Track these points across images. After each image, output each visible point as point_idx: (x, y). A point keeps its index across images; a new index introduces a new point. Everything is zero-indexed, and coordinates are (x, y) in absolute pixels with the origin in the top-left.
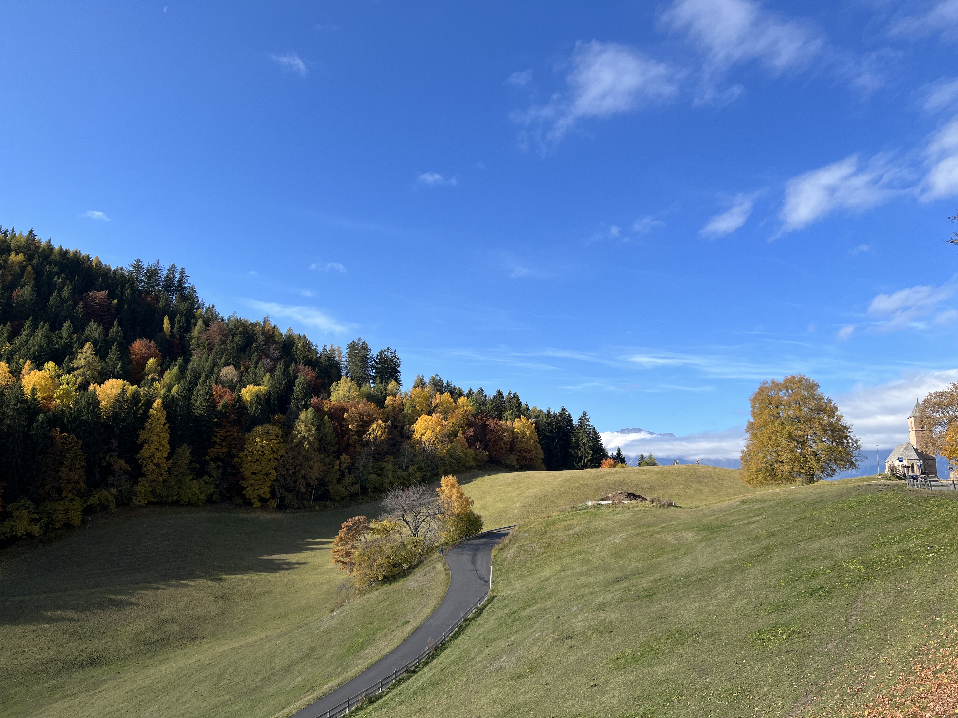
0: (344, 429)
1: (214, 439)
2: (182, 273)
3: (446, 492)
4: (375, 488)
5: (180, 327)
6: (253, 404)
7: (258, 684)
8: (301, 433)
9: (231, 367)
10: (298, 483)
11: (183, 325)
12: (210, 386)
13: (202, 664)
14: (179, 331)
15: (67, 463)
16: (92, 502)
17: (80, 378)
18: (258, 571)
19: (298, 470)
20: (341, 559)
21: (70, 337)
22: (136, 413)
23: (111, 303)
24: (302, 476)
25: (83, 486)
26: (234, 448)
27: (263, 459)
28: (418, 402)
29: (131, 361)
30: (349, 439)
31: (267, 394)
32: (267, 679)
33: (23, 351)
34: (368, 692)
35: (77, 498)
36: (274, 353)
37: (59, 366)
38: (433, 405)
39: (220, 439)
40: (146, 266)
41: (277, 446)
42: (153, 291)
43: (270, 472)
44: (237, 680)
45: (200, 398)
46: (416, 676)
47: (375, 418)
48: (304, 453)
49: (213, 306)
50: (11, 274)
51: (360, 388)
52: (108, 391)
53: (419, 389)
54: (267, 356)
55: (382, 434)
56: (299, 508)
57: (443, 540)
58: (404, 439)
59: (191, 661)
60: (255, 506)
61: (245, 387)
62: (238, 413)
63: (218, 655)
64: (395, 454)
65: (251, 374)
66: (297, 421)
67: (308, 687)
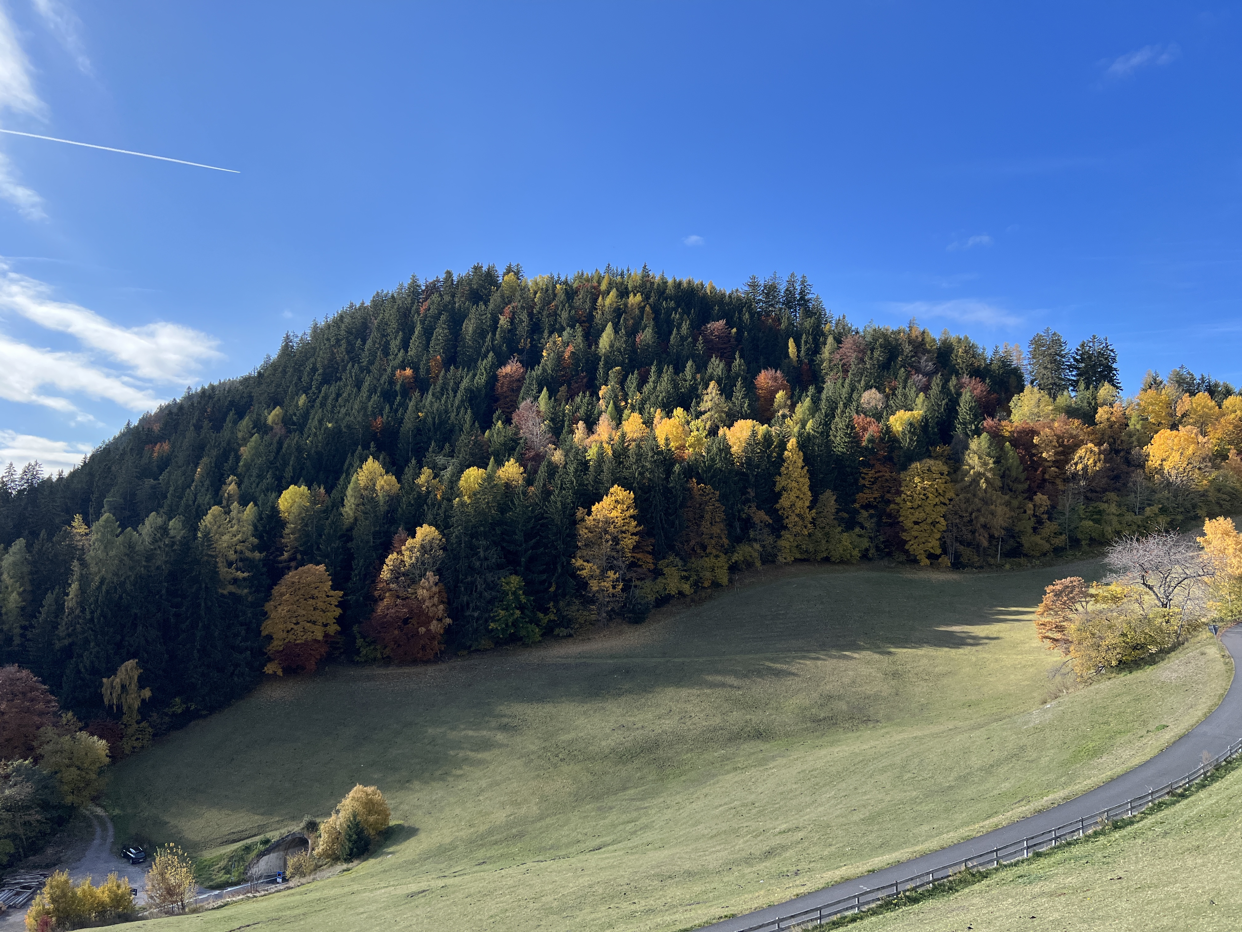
0: (1035, 459)
1: (862, 482)
2: (803, 283)
3: (1215, 543)
4: (1092, 539)
5: (808, 349)
6: (905, 434)
7: (953, 784)
8: (974, 468)
9: (874, 390)
10: (977, 534)
11: (811, 346)
12: (851, 417)
13: (879, 752)
14: (807, 354)
15: (707, 516)
16: (737, 559)
17: (709, 423)
18: (935, 645)
19: (976, 517)
20: (1049, 634)
21: (694, 378)
22: (769, 456)
23: (730, 333)
24: (981, 525)
25: (725, 541)
26: (888, 492)
27: (927, 504)
28: (1152, 412)
29: (758, 398)
30: (1044, 472)
31: (922, 420)
32: (964, 779)
33: (652, 399)
34: (1112, 813)
35: (721, 554)
36: (926, 366)
37: (688, 412)
38: (1179, 414)
39: (869, 481)
40: (762, 283)
41: (943, 486)
42: (772, 311)
43: (937, 520)
44: (925, 775)
45: (839, 433)
46: (1185, 802)
47: (1082, 441)
48: (980, 494)
49: (844, 317)
50: (632, 318)
51: (1055, 399)
52: (739, 435)
53: (1151, 392)
54: (918, 371)
55: (1095, 463)
56: (981, 567)
57: (1215, 615)
58: (1133, 468)
59: (865, 747)
60: (922, 564)
61: (893, 413)
62: (888, 448)
63: (897, 743)
64: (1119, 490)
65: (900, 397)
66: (967, 453)
67: (1020, 796)
